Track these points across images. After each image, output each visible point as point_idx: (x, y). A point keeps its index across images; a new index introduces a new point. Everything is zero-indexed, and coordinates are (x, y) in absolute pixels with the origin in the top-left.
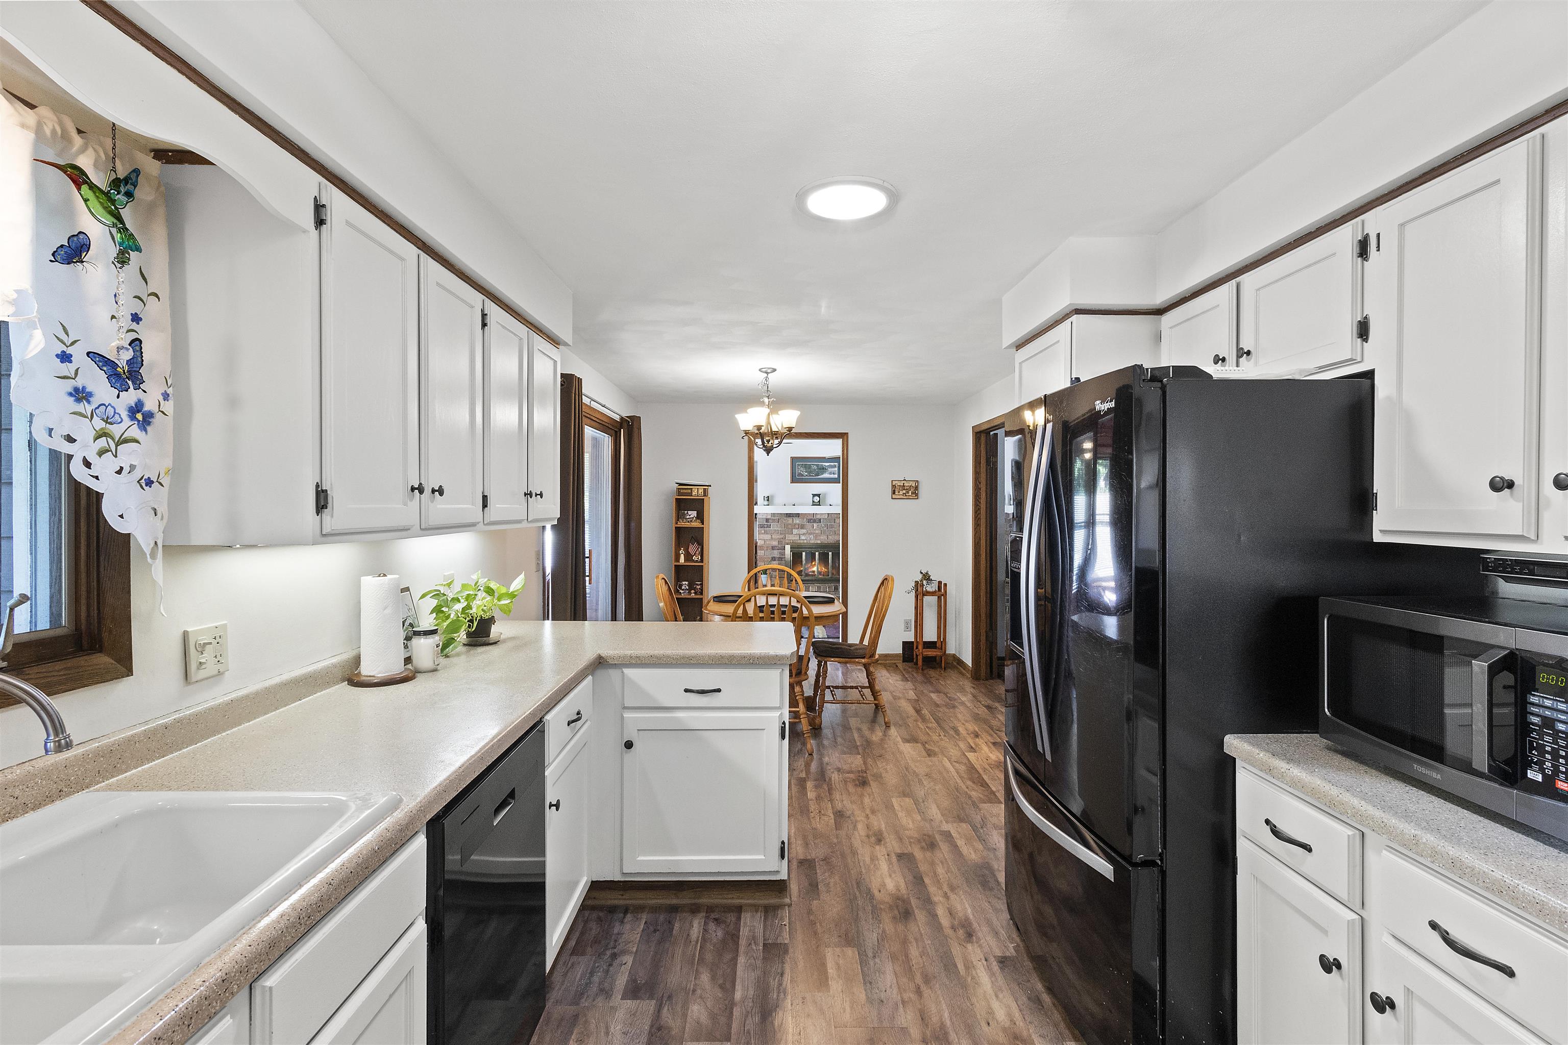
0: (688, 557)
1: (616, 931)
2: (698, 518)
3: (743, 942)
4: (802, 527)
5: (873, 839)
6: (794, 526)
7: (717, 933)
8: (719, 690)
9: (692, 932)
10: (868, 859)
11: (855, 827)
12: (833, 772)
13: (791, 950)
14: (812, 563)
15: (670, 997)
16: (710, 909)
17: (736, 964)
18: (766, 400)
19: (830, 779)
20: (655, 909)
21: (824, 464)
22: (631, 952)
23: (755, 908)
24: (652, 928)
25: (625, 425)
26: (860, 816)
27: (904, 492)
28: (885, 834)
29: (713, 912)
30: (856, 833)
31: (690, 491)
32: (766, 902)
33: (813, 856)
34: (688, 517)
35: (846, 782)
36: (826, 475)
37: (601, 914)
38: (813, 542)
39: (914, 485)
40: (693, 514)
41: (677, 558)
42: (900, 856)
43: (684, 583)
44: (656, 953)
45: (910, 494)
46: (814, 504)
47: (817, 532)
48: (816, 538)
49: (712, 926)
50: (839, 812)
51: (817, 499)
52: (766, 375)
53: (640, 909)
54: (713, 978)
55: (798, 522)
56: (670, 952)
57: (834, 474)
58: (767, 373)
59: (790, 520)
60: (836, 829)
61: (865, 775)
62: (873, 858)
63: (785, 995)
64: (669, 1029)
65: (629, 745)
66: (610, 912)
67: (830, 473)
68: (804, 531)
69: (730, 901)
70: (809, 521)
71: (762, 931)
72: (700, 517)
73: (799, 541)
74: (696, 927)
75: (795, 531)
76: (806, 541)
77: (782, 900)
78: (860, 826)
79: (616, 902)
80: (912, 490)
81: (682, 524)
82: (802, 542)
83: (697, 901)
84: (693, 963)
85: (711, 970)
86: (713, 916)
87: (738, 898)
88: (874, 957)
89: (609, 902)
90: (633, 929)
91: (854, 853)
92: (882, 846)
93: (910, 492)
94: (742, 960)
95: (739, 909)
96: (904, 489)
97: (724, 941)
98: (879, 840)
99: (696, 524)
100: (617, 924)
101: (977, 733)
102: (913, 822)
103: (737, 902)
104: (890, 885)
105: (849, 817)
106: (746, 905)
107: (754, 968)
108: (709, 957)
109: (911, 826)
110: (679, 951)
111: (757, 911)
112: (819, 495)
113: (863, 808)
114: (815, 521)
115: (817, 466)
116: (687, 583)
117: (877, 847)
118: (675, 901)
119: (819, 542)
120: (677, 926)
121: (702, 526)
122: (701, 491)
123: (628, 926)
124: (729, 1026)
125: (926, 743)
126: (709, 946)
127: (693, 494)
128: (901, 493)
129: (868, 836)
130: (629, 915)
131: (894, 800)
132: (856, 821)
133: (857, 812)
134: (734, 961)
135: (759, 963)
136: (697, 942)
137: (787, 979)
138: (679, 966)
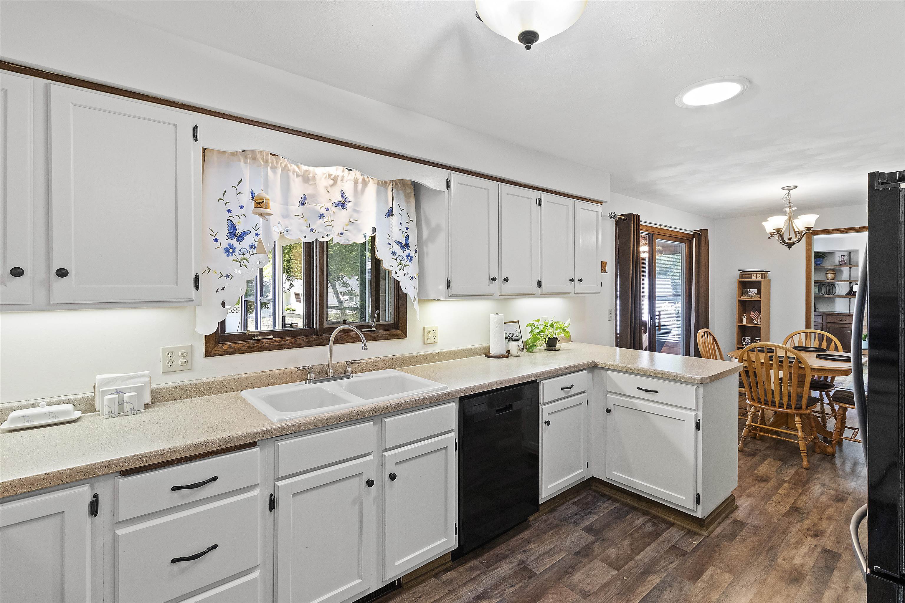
0: (750, 320)
1: (598, 504)
2: (757, 294)
3: (661, 539)
5: (812, 533)
7: (649, 528)
8: (657, 392)
9: (636, 522)
10: (793, 541)
11: (802, 521)
13: (687, 556)
15: (603, 540)
16: (655, 517)
17: (649, 545)
18: (788, 210)
20: (624, 504)
22: (599, 515)
23: (683, 528)
24: (616, 511)
25: (696, 236)
26: (813, 517)
29: (655, 519)
30: (800, 524)
31: (750, 276)
32: (690, 528)
33: (748, 522)
34: (750, 293)
37: (597, 495)
40: (755, 291)
41: (741, 320)
43: (747, 338)
44: (611, 521)
49: (649, 524)
52: (788, 191)
53: (617, 501)
54: (631, 544)
56: (618, 524)
58: (789, 190)
60: (784, 516)
61: (846, 495)
62: (800, 542)
63: (665, 571)
64: (593, 551)
65: (608, 411)
66: (602, 496)
69: (668, 518)
71: (677, 540)
72: (759, 293)
74: (640, 521)
77: (701, 532)
78: (808, 522)
79: (606, 493)
81: (744, 298)
83: (648, 509)
84: (626, 534)
85: (633, 541)
86: (654, 520)
87: (674, 519)
89: (603, 492)
90: (607, 507)
91: (785, 533)
92: (816, 540)
94: (653, 545)
95: (672, 525)
97: (650, 533)
98: (817, 536)
99: (756, 298)
100: (601, 502)
103: (672, 520)
104: (798, 561)
105: (803, 514)
106: (678, 525)
107: (657, 552)
108: (636, 535)
110: (623, 526)
111: (682, 530)
113: (821, 513)
116: (749, 338)
117: (810, 539)
118: (636, 505)
120: (630, 515)
121: (760, 300)
122: (759, 275)
123: (605, 505)
124: (623, 566)
126: (640, 531)
127: (753, 277)
129: (809, 530)
130: (609, 501)
132: (807, 518)
133: (814, 514)
134: (649, 544)
135: (662, 551)
136: (636, 526)
137: (672, 566)
138: (618, 531)
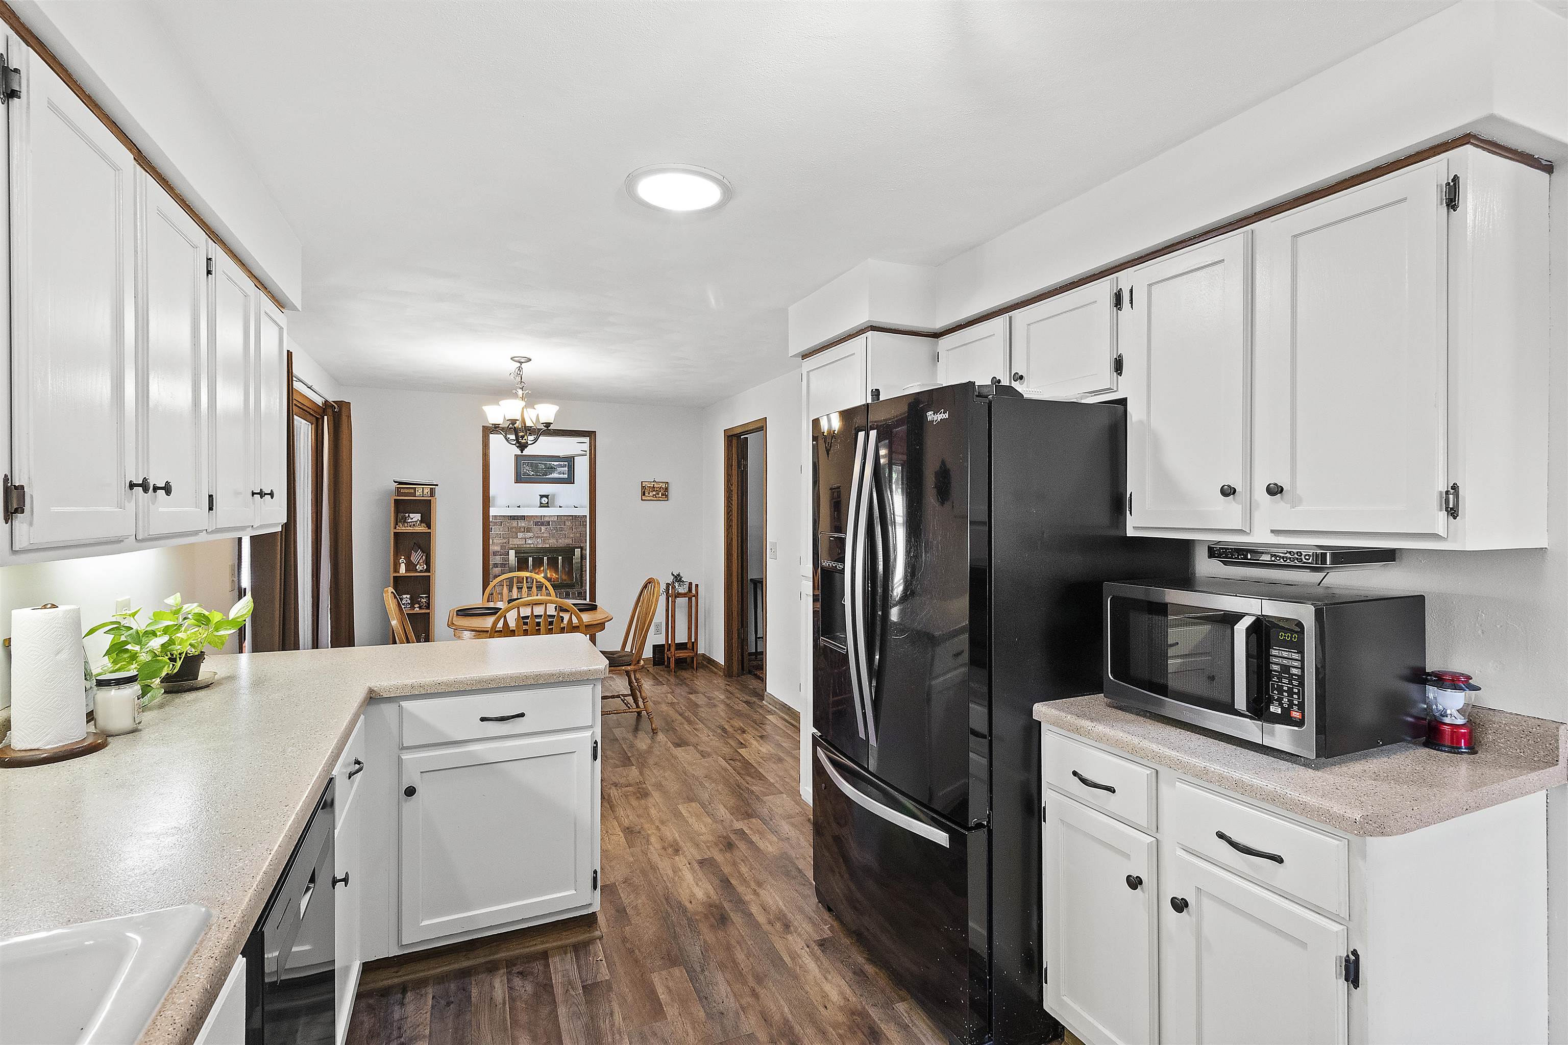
0: (410, 566)
1: (397, 1016)
2: (421, 521)
3: (559, 991)
4: (529, 530)
5: (670, 850)
6: (519, 530)
7: (525, 988)
8: (522, 715)
9: (495, 994)
10: (670, 872)
11: (648, 842)
12: (610, 788)
13: (614, 986)
14: (540, 568)
16: (510, 963)
17: (557, 1016)
18: (520, 392)
19: (609, 795)
20: (441, 979)
21: (553, 463)
22: (424, 1037)
23: (563, 949)
24: (443, 1002)
25: (330, 411)
26: (650, 830)
27: (654, 493)
28: (681, 844)
29: (515, 965)
30: (650, 847)
31: (412, 491)
32: (573, 940)
33: (612, 880)
34: (409, 521)
35: (626, 796)
36: (555, 475)
37: (371, 1001)
38: (541, 546)
39: (664, 486)
40: (417, 517)
41: (396, 569)
42: (701, 863)
43: (404, 596)
44: (456, 1030)
45: (660, 496)
46: (542, 506)
47: (545, 535)
48: (544, 542)
49: (517, 982)
50: (628, 828)
51: (545, 500)
52: (519, 365)
53: (420, 984)
54: (535, 1039)
55: (523, 525)
56: (473, 1023)
57: (564, 474)
58: (521, 363)
59: (514, 523)
60: (630, 848)
61: (644, 786)
62: (675, 870)
65: (410, 792)
66: (382, 996)
67: (560, 473)
68: (531, 534)
69: (532, 949)
70: (536, 524)
71: (577, 973)
72: (427, 520)
73: (525, 546)
74: (499, 986)
75: (520, 535)
76: (532, 546)
77: (592, 934)
78: (653, 839)
79: (390, 982)
80: (662, 491)
81: (401, 529)
82: (528, 546)
83: (491, 958)
84: (506, 1029)
85: (530, 1031)
86: (515, 970)
87: (542, 943)
88: (703, 970)
89: (380, 984)
90: (418, 1009)
91: (654, 868)
92: (682, 856)
93: (660, 493)
94: (562, 1011)
95: (544, 956)
96: (654, 491)
97: (536, 995)
98: (677, 851)
99: (422, 529)
100: (397, 1008)
101: (743, 729)
102: (705, 826)
103: (540, 947)
104: (700, 894)
105: (639, 832)
106: (553, 949)
107: (579, 1016)
108: (523, 1018)
109: (704, 830)
110: (484, 1019)
111: (566, 953)
112: (547, 496)
113: (652, 821)
114: (542, 524)
115: (545, 464)
116: (408, 596)
117: (677, 858)
118: (465, 964)
119: (548, 546)
120: (474, 992)
121: (429, 531)
122: (427, 490)
123: (410, 1008)
125: (697, 745)
126: (520, 1005)
127: (417, 494)
128: (651, 494)
129: (664, 848)
130: (409, 994)
131: (680, 807)
132: (648, 835)
133: (646, 826)
134: (554, 1016)
135: (583, 1008)
136: (504, 1003)
137: (618, 1018)
138: (489, 1037)
